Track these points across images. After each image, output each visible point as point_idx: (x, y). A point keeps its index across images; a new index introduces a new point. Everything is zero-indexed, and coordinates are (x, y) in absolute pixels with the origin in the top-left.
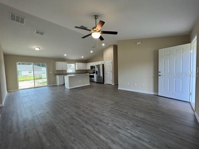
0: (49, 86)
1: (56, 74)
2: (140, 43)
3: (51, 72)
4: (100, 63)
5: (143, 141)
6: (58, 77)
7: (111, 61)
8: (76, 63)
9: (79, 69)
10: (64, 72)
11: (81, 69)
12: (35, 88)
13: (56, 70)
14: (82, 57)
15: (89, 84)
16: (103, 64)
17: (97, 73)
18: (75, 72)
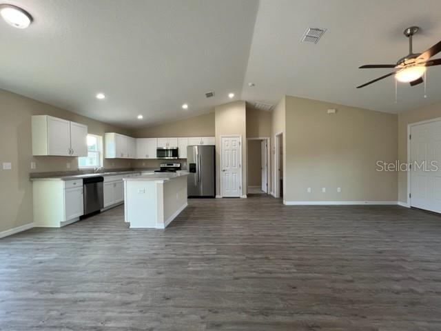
1: (34, 176)
3: (7, 165)
7: (239, 140)
9: (120, 157)
10: (68, 167)
11: (124, 157)
13: (35, 153)
14: (140, 117)
15: (187, 204)
16: (215, 146)
17: (195, 169)
18: (102, 166)
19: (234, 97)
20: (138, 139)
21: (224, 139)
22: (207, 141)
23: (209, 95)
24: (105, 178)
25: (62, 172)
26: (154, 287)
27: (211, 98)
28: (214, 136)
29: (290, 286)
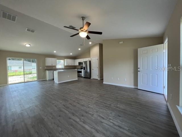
0: (39, 81)
1: (46, 70)
2: (122, 42)
3: (41, 68)
4: (87, 59)
5: (123, 129)
6: (47, 72)
7: (97, 58)
8: (65, 60)
9: (68, 65)
10: (54, 68)
11: (70, 65)
12: (25, 82)
13: (46, 65)
14: (71, 54)
15: (77, 79)
16: (90, 61)
18: (64, 68)
23: (81, 45)
28: (90, 57)
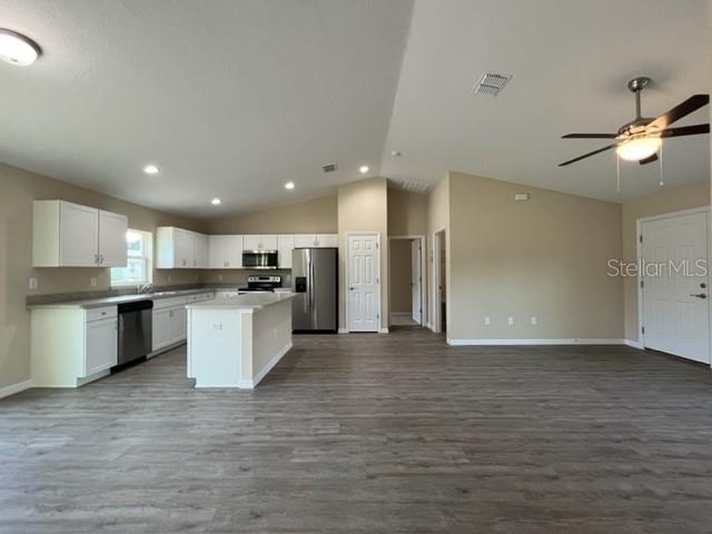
7: (377, 239)
9: (180, 266)
10: (94, 284)
11: (187, 266)
13: (37, 264)
14: (216, 202)
15: (291, 345)
16: (337, 249)
17: (305, 285)
18: (151, 281)
19: (368, 172)
20: (212, 237)
21: (352, 238)
22: (324, 241)
23: (329, 169)
24: (155, 302)
25: (82, 293)
26: (234, 495)
27: (332, 173)
28: (336, 233)
29: (459, 489)
